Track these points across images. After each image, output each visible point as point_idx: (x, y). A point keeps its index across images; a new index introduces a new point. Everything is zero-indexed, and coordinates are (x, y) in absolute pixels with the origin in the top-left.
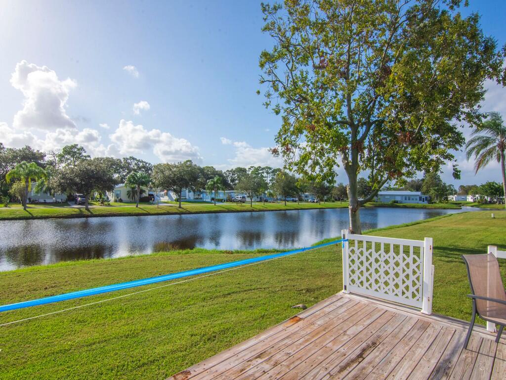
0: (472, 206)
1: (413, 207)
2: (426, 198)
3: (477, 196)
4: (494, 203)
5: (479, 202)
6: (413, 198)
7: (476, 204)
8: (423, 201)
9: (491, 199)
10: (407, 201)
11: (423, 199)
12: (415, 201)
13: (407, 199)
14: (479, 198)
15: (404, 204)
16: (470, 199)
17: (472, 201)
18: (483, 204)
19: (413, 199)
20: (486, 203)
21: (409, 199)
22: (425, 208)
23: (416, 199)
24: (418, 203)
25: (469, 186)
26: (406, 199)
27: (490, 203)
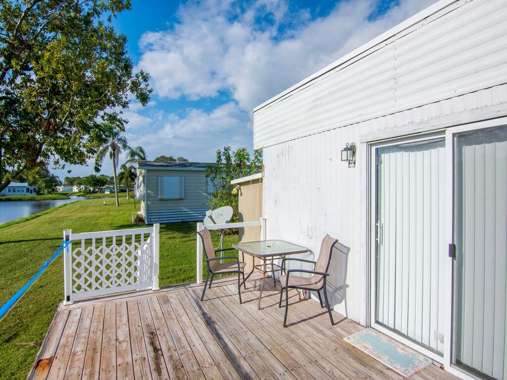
0: (79, 196)
1: (20, 200)
2: (35, 189)
3: (82, 186)
4: (96, 192)
5: (84, 192)
6: (19, 189)
7: (82, 193)
8: (31, 193)
9: (94, 189)
10: (12, 193)
11: (31, 190)
12: (21, 193)
13: (12, 191)
14: (83, 188)
15: (8, 197)
16: (75, 189)
17: (77, 191)
18: (88, 193)
19: (19, 191)
20: (90, 192)
21: (14, 191)
22: (33, 200)
23: (23, 191)
24: (25, 195)
25: (74, 178)
26: (10, 191)
27: (93, 192)
